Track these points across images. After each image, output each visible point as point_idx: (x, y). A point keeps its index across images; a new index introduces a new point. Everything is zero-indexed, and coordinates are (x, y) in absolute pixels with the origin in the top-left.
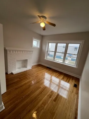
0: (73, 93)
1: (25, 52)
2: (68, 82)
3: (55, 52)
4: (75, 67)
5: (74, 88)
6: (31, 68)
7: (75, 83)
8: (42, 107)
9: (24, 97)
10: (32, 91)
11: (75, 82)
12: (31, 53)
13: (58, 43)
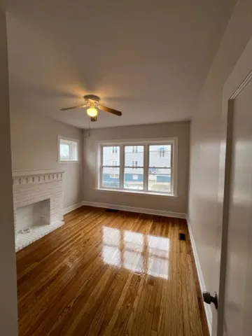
0: (182, 254)
1: (42, 178)
2: (166, 236)
3: (122, 167)
4: (172, 195)
5: (182, 241)
6: (63, 223)
7: (181, 231)
8: (128, 307)
9: (71, 304)
10: (89, 281)
11: (180, 229)
12: (59, 178)
13: (124, 146)
